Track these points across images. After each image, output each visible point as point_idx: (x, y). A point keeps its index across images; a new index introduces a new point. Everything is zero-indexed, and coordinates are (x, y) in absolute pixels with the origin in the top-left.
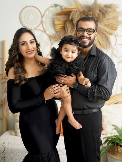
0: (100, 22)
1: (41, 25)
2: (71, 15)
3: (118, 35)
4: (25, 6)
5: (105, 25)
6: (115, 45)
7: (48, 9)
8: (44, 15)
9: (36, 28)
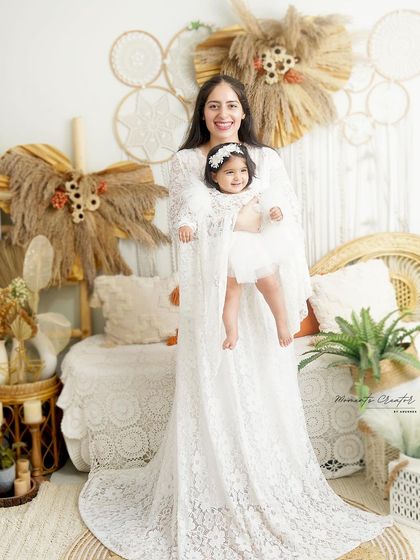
0: (307, 60)
1: (162, 76)
2: (232, 48)
3: (355, 90)
4: (122, 33)
5: (320, 67)
6: (348, 114)
7: (177, 36)
8: (168, 50)
9: (150, 83)
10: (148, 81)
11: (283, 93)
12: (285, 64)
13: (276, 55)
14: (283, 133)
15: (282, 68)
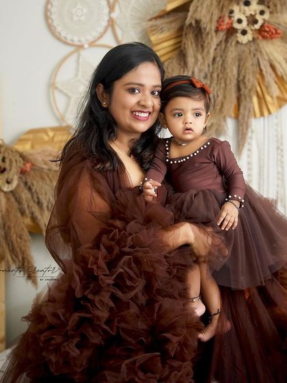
1: (109, 33)
9: (95, 41)
10: (91, 39)
11: (261, 52)
12: (259, 17)
13: (246, 8)
14: (268, 98)
15: (256, 22)
